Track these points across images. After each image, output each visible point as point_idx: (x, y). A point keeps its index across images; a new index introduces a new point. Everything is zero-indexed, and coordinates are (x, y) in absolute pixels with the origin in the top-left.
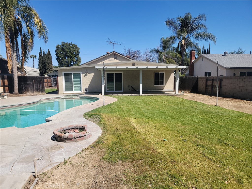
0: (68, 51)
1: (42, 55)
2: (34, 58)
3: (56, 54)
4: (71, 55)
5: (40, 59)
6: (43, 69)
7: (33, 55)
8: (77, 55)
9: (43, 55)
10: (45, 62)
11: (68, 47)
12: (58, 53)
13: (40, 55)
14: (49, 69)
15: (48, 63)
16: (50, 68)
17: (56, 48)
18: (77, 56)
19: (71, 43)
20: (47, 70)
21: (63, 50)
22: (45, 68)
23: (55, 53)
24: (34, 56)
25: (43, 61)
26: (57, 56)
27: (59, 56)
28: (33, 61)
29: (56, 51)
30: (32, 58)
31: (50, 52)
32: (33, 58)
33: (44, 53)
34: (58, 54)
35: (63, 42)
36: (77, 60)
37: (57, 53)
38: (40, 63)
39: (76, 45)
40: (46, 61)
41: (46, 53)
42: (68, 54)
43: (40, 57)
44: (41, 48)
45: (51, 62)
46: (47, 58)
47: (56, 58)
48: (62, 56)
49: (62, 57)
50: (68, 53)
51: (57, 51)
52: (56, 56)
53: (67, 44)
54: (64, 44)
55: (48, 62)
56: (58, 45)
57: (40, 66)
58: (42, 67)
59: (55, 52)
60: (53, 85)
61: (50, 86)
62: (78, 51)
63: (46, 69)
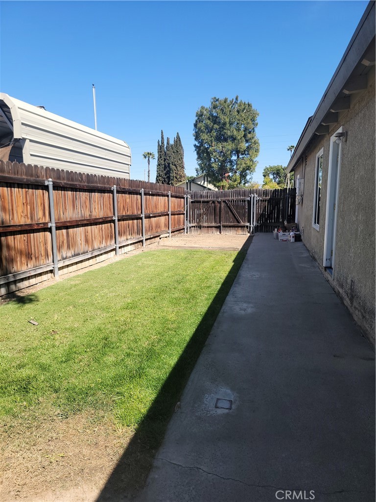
0: (227, 120)
1: (163, 146)
2: (150, 159)
3: (196, 133)
4: (235, 133)
5: (161, 157)
6: (164, 178)
7: (149, 152)
8: (250, 133)
9: (165, 146)
10: (169, 164)
11: (227, 110)
12: (202, 128)
13: (160, 148)
14: (176, 178)
15: (175, 165)
16: (178, 177)
17: (197, 116)
18: (249, 136)
19: (237, 99)
20: (172, 182)
21: (215, 119)
22: (169, 178)
23: (194, 132)
24: (151, 154)
25: (165, 161)
26: (197, 137)
27: (205, 136)
28: (149, 164)
29: (195, 125)
30: (147, 159)
31: (180, 141)
32: (149, 157)
33: (168, 143)
34: (202, 132)
35: (215, 98)
36: (248, 147)
37: (199, 129)
38: (159, 165)
39: (249, 105)
40: (172, 160)
41: (172, 142)
42: (228, 129)
43: (161, 152)
44: (162, 133)
45: (182, 162)
46: (174, 152)
47: (195, 146)
48: (211, 137)
49: (211, 141)
50: (228, 125)
51: (198, 125)
52: (196, 139)
53: (225, 102)
54: (217, 102)
55: (176, 163)
56: (203, 108)
57: (159, 174)
58: (163, 176)
59: (193, 127)
60: (190, 225)
61: (177, 228)
62: (253, 120)
63: (171, 178)
